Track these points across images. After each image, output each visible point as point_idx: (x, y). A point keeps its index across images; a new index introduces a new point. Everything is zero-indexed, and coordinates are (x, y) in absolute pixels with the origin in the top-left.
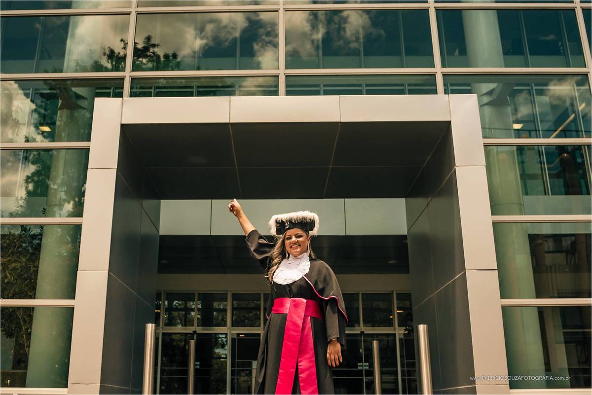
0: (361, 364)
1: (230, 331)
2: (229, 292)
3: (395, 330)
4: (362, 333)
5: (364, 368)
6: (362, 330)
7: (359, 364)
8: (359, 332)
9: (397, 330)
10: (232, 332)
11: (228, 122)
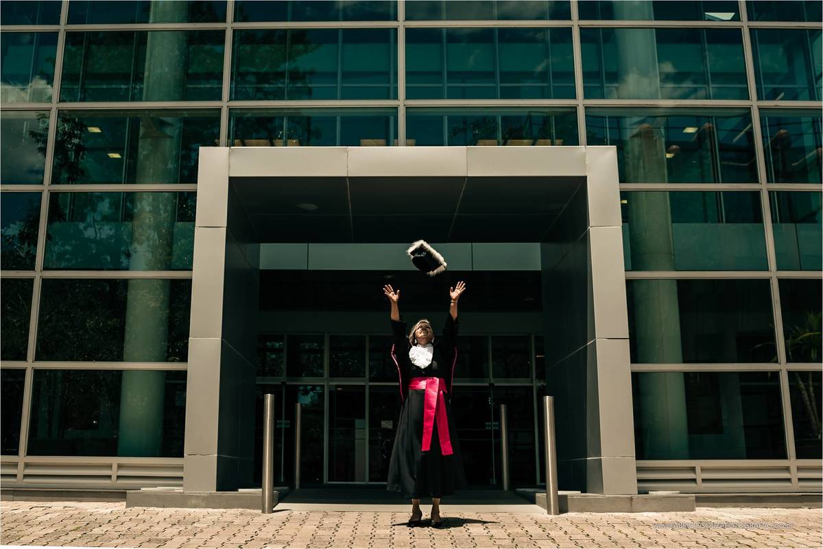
0: (490, 423)
1: (328, 383)
2: (326, 333)
3: (532, 382)
4: (492, 385)
5: (493, 428)
6: (492, 382)
7: (487, 423)
8: (487, 384)
9: (534, 382)
10: (331, 383)
11: (346, 175)
